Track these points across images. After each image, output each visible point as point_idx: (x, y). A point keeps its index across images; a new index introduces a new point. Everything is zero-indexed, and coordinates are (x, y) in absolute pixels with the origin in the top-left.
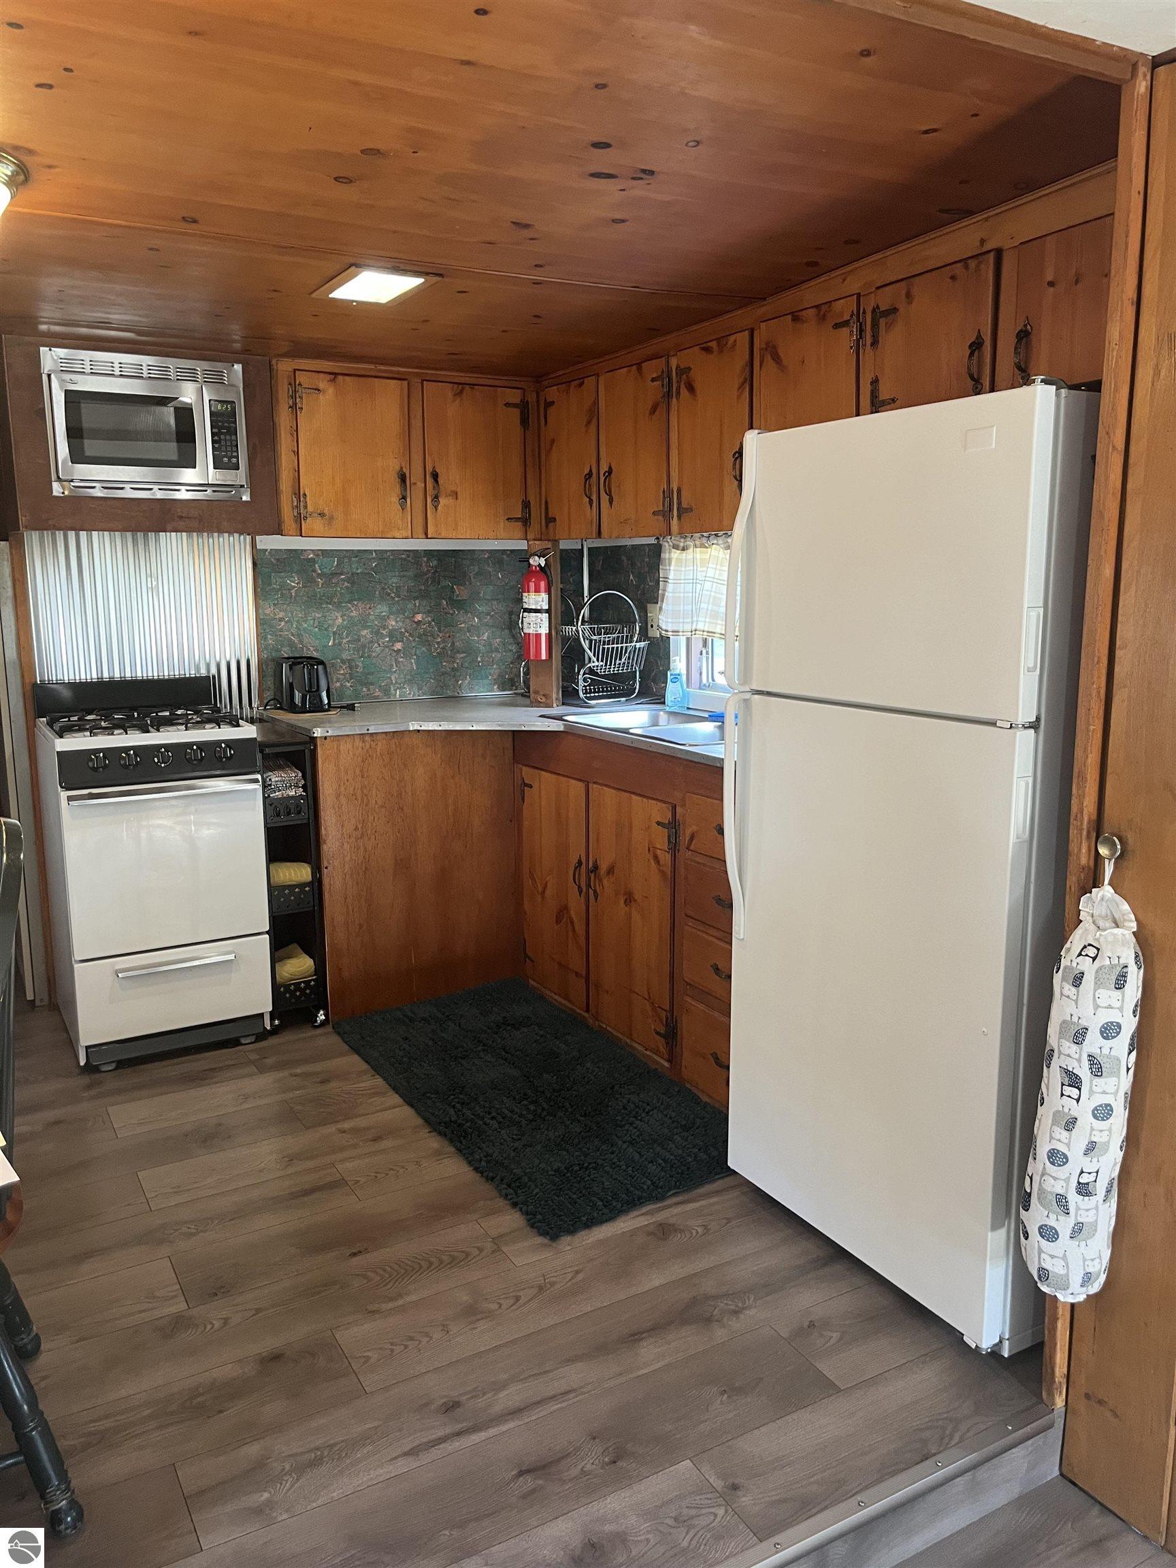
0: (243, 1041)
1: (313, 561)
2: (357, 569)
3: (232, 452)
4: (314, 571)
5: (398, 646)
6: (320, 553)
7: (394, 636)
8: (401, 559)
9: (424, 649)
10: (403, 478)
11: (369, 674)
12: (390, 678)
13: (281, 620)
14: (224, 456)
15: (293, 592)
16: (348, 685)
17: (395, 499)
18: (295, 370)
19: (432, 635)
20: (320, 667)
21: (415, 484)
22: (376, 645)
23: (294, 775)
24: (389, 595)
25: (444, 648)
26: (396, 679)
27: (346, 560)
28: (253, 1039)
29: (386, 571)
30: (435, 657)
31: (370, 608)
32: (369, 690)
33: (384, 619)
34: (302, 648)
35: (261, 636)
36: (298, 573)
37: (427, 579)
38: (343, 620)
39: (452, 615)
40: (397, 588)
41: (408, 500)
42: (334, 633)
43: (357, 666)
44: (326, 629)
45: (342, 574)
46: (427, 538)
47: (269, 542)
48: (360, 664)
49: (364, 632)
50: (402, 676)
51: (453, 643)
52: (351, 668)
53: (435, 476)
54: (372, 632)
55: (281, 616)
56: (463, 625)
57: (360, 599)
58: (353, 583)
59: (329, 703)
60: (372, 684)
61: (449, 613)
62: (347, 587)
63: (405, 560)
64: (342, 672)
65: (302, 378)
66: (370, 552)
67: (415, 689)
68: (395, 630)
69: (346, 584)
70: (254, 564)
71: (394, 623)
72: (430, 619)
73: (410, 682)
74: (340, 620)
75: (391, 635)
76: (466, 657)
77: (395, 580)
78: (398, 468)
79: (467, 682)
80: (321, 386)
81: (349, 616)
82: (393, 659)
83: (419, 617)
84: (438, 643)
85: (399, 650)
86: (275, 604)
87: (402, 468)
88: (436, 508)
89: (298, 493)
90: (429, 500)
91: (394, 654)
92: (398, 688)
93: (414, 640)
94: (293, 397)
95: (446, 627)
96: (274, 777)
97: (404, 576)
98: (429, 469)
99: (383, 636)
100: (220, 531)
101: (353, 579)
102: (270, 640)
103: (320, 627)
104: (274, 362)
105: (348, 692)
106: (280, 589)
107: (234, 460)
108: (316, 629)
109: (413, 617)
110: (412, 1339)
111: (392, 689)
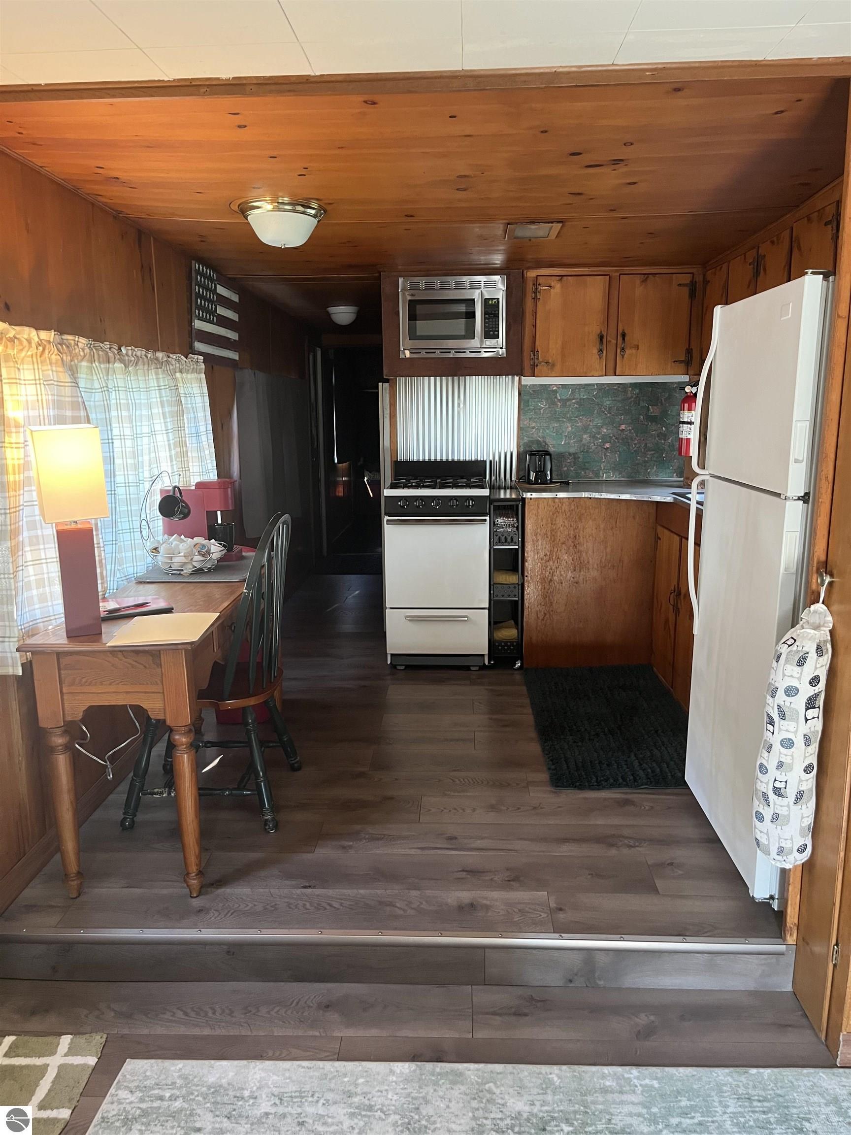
0: (472, 668)
1: (555, 392)
2: (584, 396)
3: (496, 328)
4: (556, 397)
5: (608, 445)
6: (560, 386)
7: (605, 439)
8: (614, 389)
9: (625, 448)
10: (601, 338)
11: (586, 462)
12: (600, 466)
13: (533, 428)
14: (491, 331)
15: (542, 411)
16: (572, 469)
17: (595, 351)
18: (538, 276)
19: (632, 439)
20: (548, 457)
21: (610, 341)
22: (592, 444)
23: (511, 521)
24: (604, 412)
25: (639, 447)
26: (604, 467)
27: (577, 390)
28: (477, 668)
29: (603, 397)
30: (632, 453)
31: (590, 421)
32: (585, 473)
33: (599, 428)
34: (545, 446)
35: (519, 438)
36: (547, 399)
37: (631, 401)
38: (572, 428)
39: (647, 425)
40: (610, 408)
41: (605, 352)
42: (566, 436)
43: (579, 458)
44: (561, 434)
45: (573, 400)
46: (615, 375)
47: (528, 381)
48: (581, 456)
49: (585, 436)
50: (609, 465)
51: (646, 444)
52: (575, 458)
53: (624, 335)
54: (590, 436)
55: (533, 425)
56: (654, 433)
57: (583, 415)
58: (580, 405)
59: (551, 479)
60: (587, 469)
61: (644, 424)
62: (576, 408)
63: (616, 389)
64: (569, 461)
65: (541, 280)
66: (593, 385)
67: (617, 473)
68: (606, 435)
69: (576, 405)
70: (520, 394)
71: (605, 431)
72: (630, 428)
73: (614, 469)
74: (570, 429)
75: (603, 438)
76: (654, 454)
77: (608, 403)
78: (599, 332)
79: (654, 470)
80: (552, 284)
81: (576, 426)
82: (603, 454)
83: (623, 427)
84: (635, 444)
85: (608, 448)
86: (530, 419)
87: (601, 331)
88: (623, 356)
89: (534, 350)
90: (619, 351)
91: (604, 450)
92: (605, 473)
93: (619, 442)
94: (535, 292)
95: (641, 433)
96: (500, 521)
97: (615, 400)
98: (620, 331)
99: (597, 439)
100: (501, 375)
101: (581, 402)
102: (526, 440)
103: (557, 432)
104: (525, 272)
105: (572, 474)
106: (533, 409)
107: (496, 333)
108: (555, 434)
109: (619, 427)
110: (455, 809)
111: (601, 473)
